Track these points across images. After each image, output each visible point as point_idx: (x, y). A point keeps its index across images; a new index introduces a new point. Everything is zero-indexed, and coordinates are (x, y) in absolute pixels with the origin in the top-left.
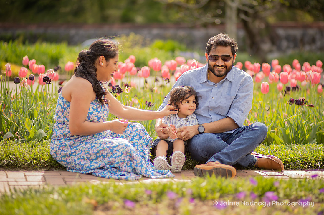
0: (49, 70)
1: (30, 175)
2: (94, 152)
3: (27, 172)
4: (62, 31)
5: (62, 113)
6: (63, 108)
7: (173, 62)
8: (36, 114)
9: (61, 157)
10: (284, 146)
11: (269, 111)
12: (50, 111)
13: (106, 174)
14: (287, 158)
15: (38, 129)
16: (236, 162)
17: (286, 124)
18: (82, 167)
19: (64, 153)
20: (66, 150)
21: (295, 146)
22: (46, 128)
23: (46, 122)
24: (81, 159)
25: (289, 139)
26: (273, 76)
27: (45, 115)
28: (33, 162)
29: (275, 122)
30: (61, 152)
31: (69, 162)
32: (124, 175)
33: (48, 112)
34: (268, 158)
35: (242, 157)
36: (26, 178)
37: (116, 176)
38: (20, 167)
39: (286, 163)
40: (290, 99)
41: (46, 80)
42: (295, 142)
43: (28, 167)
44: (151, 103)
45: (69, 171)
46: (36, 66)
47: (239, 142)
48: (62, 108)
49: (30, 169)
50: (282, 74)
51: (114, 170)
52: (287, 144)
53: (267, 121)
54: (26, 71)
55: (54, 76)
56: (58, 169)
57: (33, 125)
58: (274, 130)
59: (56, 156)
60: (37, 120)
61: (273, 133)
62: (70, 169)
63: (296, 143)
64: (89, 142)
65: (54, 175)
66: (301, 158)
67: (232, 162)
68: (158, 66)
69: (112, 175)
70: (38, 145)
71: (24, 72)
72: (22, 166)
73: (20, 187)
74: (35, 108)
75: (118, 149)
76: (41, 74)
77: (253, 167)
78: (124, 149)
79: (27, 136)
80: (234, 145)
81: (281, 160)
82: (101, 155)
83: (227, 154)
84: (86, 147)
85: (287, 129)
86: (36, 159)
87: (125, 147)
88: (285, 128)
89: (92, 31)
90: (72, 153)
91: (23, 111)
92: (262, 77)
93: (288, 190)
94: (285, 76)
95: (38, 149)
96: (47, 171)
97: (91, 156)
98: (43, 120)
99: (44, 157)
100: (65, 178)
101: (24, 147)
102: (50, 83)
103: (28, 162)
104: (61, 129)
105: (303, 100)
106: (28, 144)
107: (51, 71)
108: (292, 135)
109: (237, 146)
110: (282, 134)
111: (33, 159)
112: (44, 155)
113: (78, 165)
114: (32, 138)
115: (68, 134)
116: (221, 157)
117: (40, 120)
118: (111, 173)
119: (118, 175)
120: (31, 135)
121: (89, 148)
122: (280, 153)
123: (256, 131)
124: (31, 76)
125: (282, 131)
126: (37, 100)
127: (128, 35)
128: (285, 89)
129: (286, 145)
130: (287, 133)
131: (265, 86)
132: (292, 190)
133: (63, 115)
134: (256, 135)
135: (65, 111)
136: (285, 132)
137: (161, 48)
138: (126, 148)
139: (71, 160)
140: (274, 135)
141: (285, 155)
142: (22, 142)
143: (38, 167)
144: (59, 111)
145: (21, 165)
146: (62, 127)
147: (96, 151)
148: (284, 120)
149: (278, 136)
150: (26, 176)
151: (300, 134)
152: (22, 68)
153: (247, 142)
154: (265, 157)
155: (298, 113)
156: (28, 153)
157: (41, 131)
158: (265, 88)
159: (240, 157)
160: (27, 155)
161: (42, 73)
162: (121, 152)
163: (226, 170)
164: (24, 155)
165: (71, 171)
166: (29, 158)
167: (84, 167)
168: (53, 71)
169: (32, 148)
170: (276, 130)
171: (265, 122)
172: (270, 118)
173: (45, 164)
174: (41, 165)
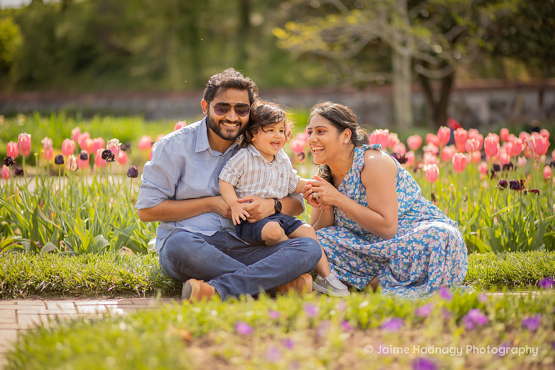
0: (112, 140)
1: (84, 304)
3: (79, 301)
8: (92, 212)
10: (493, 254)
11: (467, 202)
15: (95, 235)
17: (496, 221)
21: (511, 255)
22: (108, 234)
23: (108, 223)
25: (501, 245)
26: (472, 144)
27: (106, 213)
28: (89, 285)
29: (477, 220)
36: (77, 309)
38: (67, 293)
40: (501, 182)
41: (107, 156)
42: (510, 249)
43: (80, 294)
46: (89, 142)
49: (83, 296)
50: (488, 140)
56: (129, 295)
58: (476, 231)
61: (474, 237)
63: (512, 251)
66: (520, 272)
70: (96, 258)
71: (69, 147)
72: (70, 292)
73: (65, 316)
74: (91, 205)
76: (97, 150)
79: (79, 248)
85: (496, 228)
86: (93, 281)
88: (493, 228)
93: (502, 311)
94: (492, 143)
95: (97, 264)
96: (111, 298)
98: (104, 221)
99: (105, 277)
100: (140, 308)
101: (74, 263)
102: (113, 160)
103: (80, 285)
105: (521, 181)
106: (80, 258)
107: (114, 142)
108: (505, 239)
110: (489, 238)
111: (88, 280)
114: (85, 249)
120: (85, 245)
124: (83, 154)
125: (488, 233)
128: (492, 167)
129: (496, 253)
130: (497, 236)
131: (460, 160)
132: (509, 312)
136: (493, 234)
140: (476, 239)
142: (71, 255)
143: (97, 293)
145: (68, 289)
148: (492, 215)
149: (483, 241)
150: (77, 306)
151: (518, 236)
155: (514, 203)
156: (80, 272)
157: (101, 237)
158: (460, 162)
160: (78, 274)
161: (100, 148)
164: (74, 274)
166: (82, 279)
168: (118, 142)
169: (87, 263)
170: (478, 232)
171: (461, 219)
172: (468, 213)
173: (108, 287)
174: (101, 290)
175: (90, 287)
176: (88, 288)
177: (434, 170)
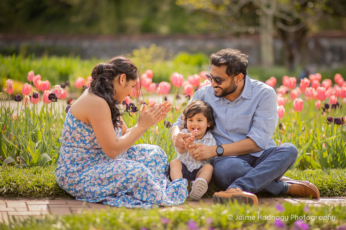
0: (55, 86)
1: (33, 204)
2: (106, 177)
3: (29, 201)
4: (74, 43)
5: (69, 133)
6: (72, 128)
7: (197, 76)
8: (40, 135)
9: (68, 185)
10: (320, 170)
11: (304, 131)
12: (56, 132)
13: (119, 203)
14: (324, 184)
15: (42, 153)
16: (261, 188)
17: (324, 146)
18: (93, 194)
19: (72, 180)
20: (74, 176)
21: (333, 171)
22: (51, 152)
23: (51, 145)
24: (91, 185)
25: (327, 162)
26: (309, 91)
27: (50, 137)
28: (36, 190)
29: (311, 144)
30: (69, 179)
31: (78, 190)
32: (139, 204)
33: (54, 133)
34: (302, 185)
35: (268, 183)
36: (28, 208)
37: (130, 205)
38: (21, 195)
39: (323, 190)
40: (328, 118)
41: (52, 97)
43: (30, 196)
44: (170, 123)
45: (78, 200)
46: (40, 82)
47: (265, 166)
48: (70, 128)
49: (32, 197)
50: (319, 89)
51: (128, 197)
52: (323, 169)
53: (302, 143)
54: (29, 88)
55: (60, 93)
56: (64, 198)
57: (37, 149)
58: (310, 153)
59: (63, 185)
60: (41, 143)
61: (309, 157)
62: (79, 197)
63: (334, 167)
64: (100, 166)
65: (59, 204)
66: (339, 183)
67: (256, 188)
68: (179, 82)
69: (126, 204)
70: (42, 170)
71: (27, 88)
72: (23, 195)
73: (20, 217)
74: (39, 129)
75: (133, 174)
76: (45, 91)
77: (285, 194)
78: (140, 173)
79: (30, 161)
80: (259, 169)
81: (317, 186)
82: (114, 180)
83: (250, 180)
84: (96, 172)
85: (324, 151)
86: (39, 187)
87: (141, 172)
88: (322, 151)
89: (107, 43)
90: (81, 180)
91: (25, 133)
92: (298, 93)
94: (322, 91)
95: (42, 175)
96: (51, 199)
97: (102, 182)
98: (48, 143)
99: (48, 184)
100: (71, 207)
101: (26, 173)
102: (56, 101)
103: (30, 190)
104: (68, 153)
105: (342, 118)
106: (31, 169)
107: (58, 87)
108: (330, 159)
109: (262, 170)
110: (319, 158)
111: (36, 186)
112: (48, 182)
113: (88, 192)
114: (35, 163)
115: (76, 159)
116: (243, 183)
117: (44, 143)
118: (125, 202)
119: (132, 204)
120: (35, 160)
121: (100, 174)
122: (315, 179)
123: (284, 153)
124: (35, 93)
125: (318, 154)
126: (42, 120)
127: (148, 47)
128: (323, 106)
130: (324, 157)
131: (299, 103)
133: (70, 135)
134: (284, 158)
135: (74, 131)
136: (322, 155)
137: (186, 62)
138: (143, 173)
139: (79, 188)
140: (310, 159)
141: (321, 180)
142: (24, 167)
143: (42, 195)
144: (67, 131)
145: (22, 193)
146: (69, 151)
147: (109, 176)
148: (322, 142)
149: (315, 160)
150: (28, 205)
151: (339, 157)
152: (25, 84)
153: (273, 165)
154: (298, 183)
155: (337, 134)
156: (31, 180)
157: (45, 155)
158: (299, 105)
159: (266, 182)
160: (29, 182)
161: (47, 90)
162: (137, 177)
163: (246, 198)
164: (26, 182)
165: (80, 200)
166: (32, 185)
167: (95, 195)
168: (60, 88)
169: (35, 174)
170: (312, 153)
171: (300, 144)
172: (305, 139)
173: (50, 192)
174: (45, 193)
175: (37, 191)
176: (36, 192)
177: (281, 110)
